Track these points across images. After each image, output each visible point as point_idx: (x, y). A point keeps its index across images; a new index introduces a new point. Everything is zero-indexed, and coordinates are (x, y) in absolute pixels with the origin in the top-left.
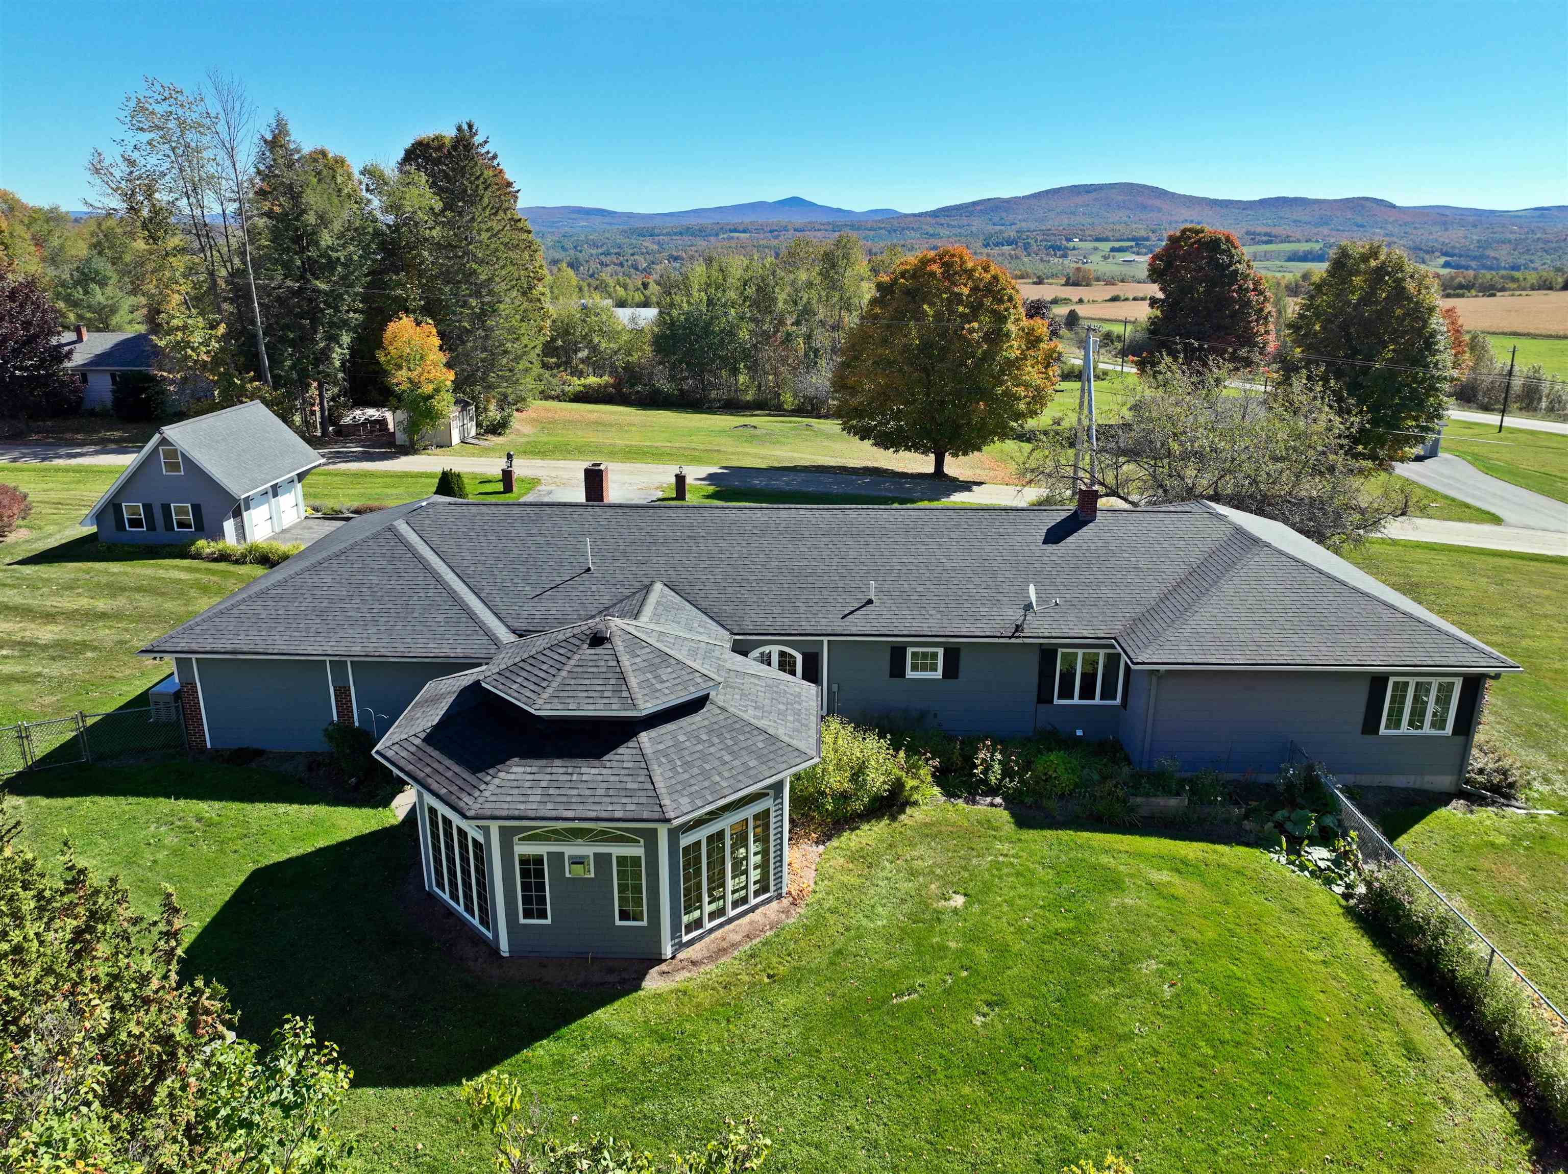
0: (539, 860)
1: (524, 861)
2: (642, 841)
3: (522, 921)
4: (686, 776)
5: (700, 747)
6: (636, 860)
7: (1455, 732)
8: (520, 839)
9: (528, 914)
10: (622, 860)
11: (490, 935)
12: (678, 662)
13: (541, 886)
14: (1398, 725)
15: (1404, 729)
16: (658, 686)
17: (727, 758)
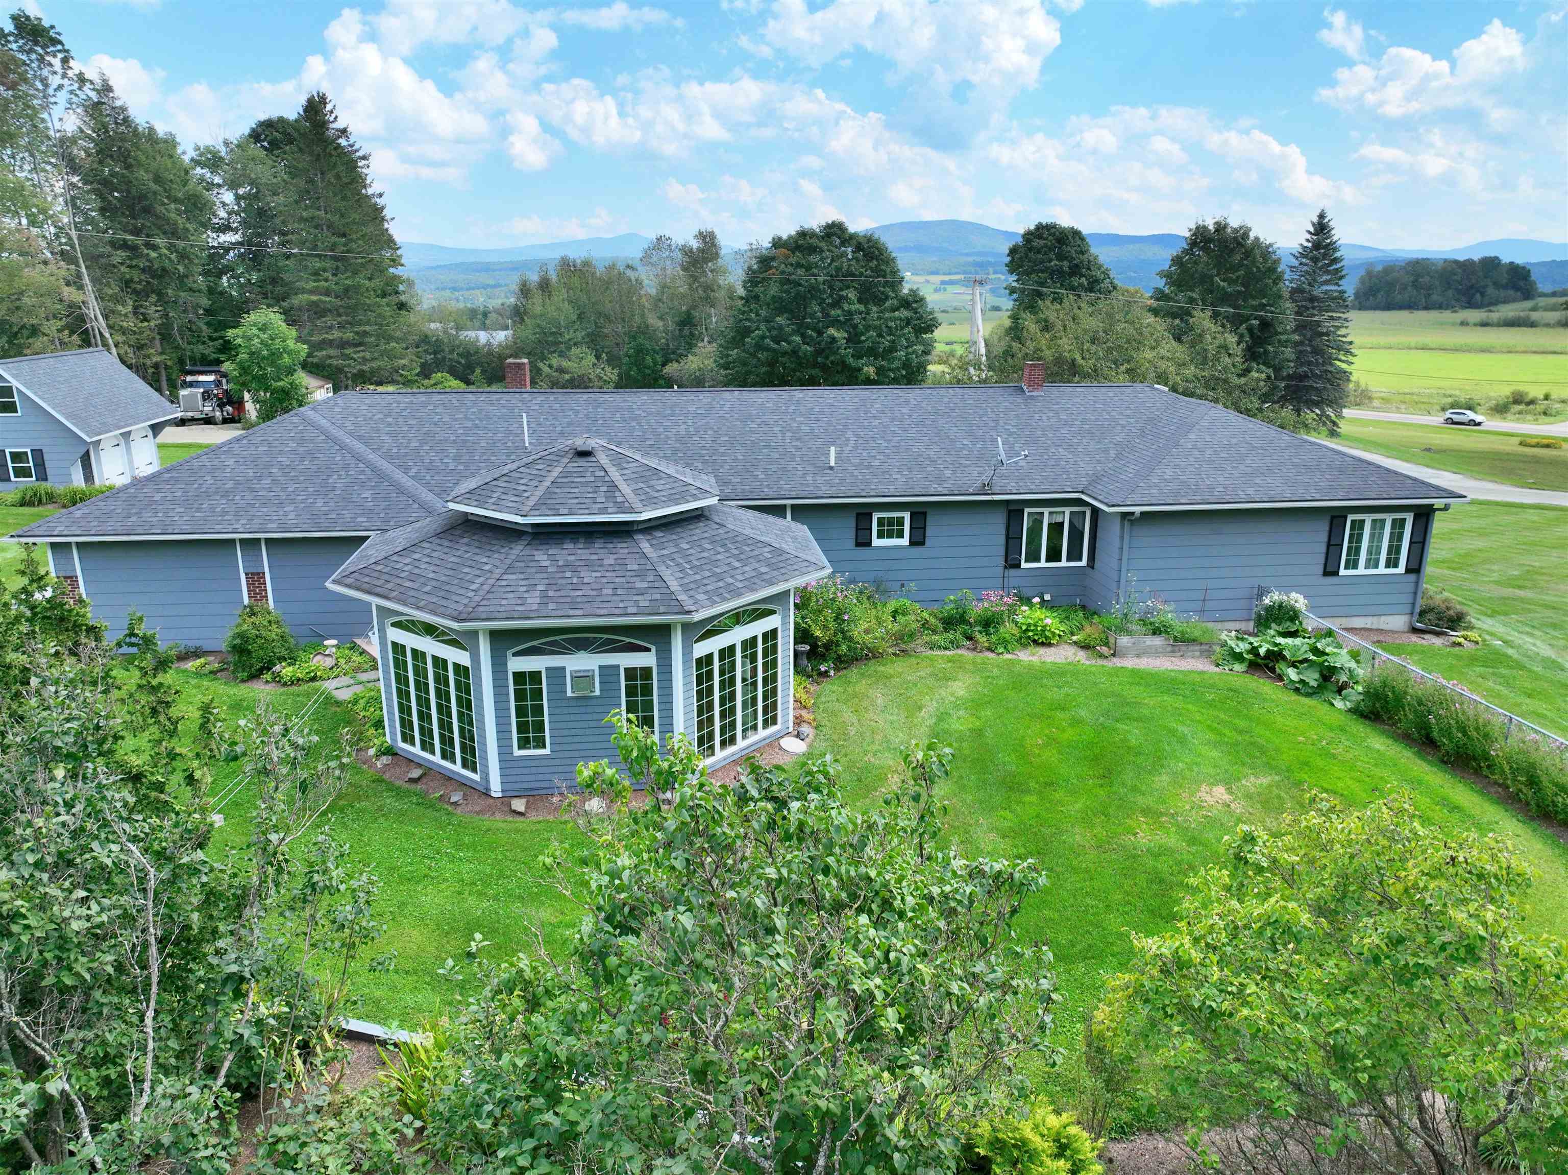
0: (535, 676)
1: (519, 677)
2: (653, 648)
3: (517, 752)
4: (698, 577)
5: (705, 554)
6: (646, 672)
7: (1408, 571)
8: (514, 655)
9: (524, 743)
10: (631, 673)
11: (476, 777)
12: (670, 476)
13: (539, 710)
14: (1355, 567)
15: (1361, 570)
16: (654, 494)
17: (737, 564)
